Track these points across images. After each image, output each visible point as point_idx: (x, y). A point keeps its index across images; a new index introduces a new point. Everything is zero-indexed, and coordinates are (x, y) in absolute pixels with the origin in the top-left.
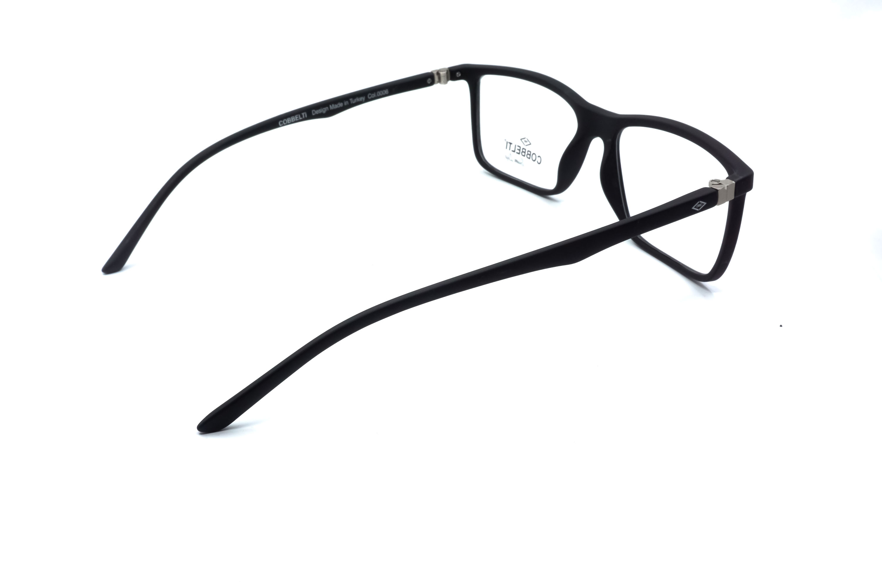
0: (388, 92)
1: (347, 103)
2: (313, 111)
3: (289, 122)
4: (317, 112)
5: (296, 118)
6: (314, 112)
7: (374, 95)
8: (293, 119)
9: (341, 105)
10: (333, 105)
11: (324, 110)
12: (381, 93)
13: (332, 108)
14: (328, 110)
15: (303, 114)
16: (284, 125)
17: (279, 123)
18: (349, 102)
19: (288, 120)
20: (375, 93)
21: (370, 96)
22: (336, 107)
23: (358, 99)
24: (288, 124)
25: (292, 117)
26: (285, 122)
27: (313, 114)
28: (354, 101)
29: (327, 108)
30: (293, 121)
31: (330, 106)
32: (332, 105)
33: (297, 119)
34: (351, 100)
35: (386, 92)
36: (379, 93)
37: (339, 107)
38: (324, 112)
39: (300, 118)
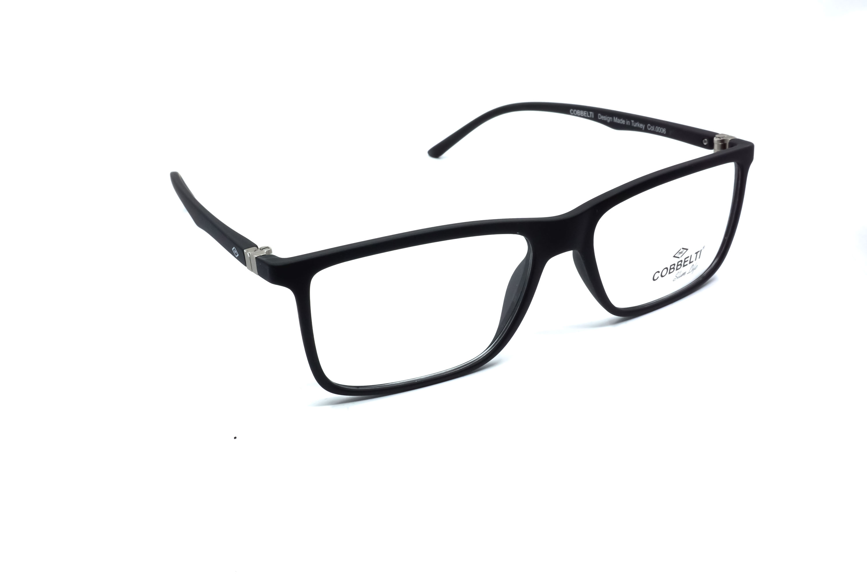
0: (665, 133)
1: (629, 123)
2: (599, 114)
3: (578, 115)
4: (603, 118)
5: (584, 113)
6: (600, 117)
7: (652, 128)
8: (582, 113)
9: (623, 122)
10: (617, 118)
11: (609, 119)
12: (659, 130)
13: (615, 121)
14: (612, 121)
15: (591, 113)
16: (574, 115)
17: (571, 110)
18: (631, 123)
19: (578, 112)
20: (654, 126)
21: (649, 127)
22: (619, 122)
23: (637, 125)
24: (577, 116)
25: (581, 111)
26: (575, 112)
27: (599, 119)
28: (635, 125)
29: (611, 118)
30: (582, 115)
31: (614, 118)
32: (615, 118)
33: (586, 115)
34: (633, 121)
35: (664, 131)
36: (658, 129)
37: (621, 123)
38: (609, 121)
39: (589, 116)
